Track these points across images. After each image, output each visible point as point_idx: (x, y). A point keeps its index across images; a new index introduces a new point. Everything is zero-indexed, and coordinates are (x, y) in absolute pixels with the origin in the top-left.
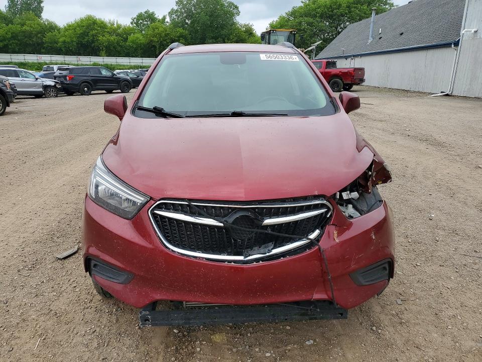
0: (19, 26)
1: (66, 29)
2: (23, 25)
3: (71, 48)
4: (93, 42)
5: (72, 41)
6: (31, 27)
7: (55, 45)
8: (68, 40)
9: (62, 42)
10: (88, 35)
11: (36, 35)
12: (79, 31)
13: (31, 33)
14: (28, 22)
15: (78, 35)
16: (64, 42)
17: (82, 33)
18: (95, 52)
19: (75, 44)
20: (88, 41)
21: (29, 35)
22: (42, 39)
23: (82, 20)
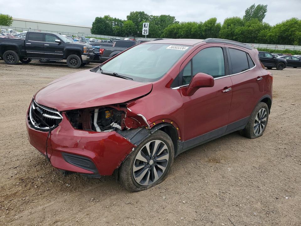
0: (247, 27)
1: (275, 28)
2: (249, 27)
3: (273, 40)
4: (291, 35)
5: (276, 35)
6: (253, 27)
7: (264, 38)
8: (273, 34)
9: (269, 36)
10: (288, 31)
11: (255, 32)
12: (282, 29)
13: (252, 31)
14: (252, 25)
15: (281, 31)
16: (270, 36)
17: (284, 30)
18: (290, 43)
19: (277, 37)
20: (287, 35)
21: (250, 32)
22: (257, 34)
23: (288, 21)
